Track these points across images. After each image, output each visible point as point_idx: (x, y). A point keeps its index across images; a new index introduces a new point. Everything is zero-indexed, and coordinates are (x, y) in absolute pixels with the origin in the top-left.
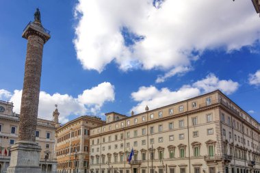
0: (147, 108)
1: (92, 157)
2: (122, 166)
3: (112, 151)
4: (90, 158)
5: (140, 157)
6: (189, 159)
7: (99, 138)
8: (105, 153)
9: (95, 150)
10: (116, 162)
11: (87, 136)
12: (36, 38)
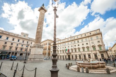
0: (71, 36)
2: (63, 54)
4: (51, 52)
5: (70, 51)
6: (91, 51)
11: (49, 45)
12: (43, 10)
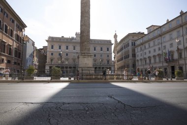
1: (138, 60)
3: (152, 55)
7: (142, 46)
8: (146, 56)
9: (140, 55)
10: (155, 62)
